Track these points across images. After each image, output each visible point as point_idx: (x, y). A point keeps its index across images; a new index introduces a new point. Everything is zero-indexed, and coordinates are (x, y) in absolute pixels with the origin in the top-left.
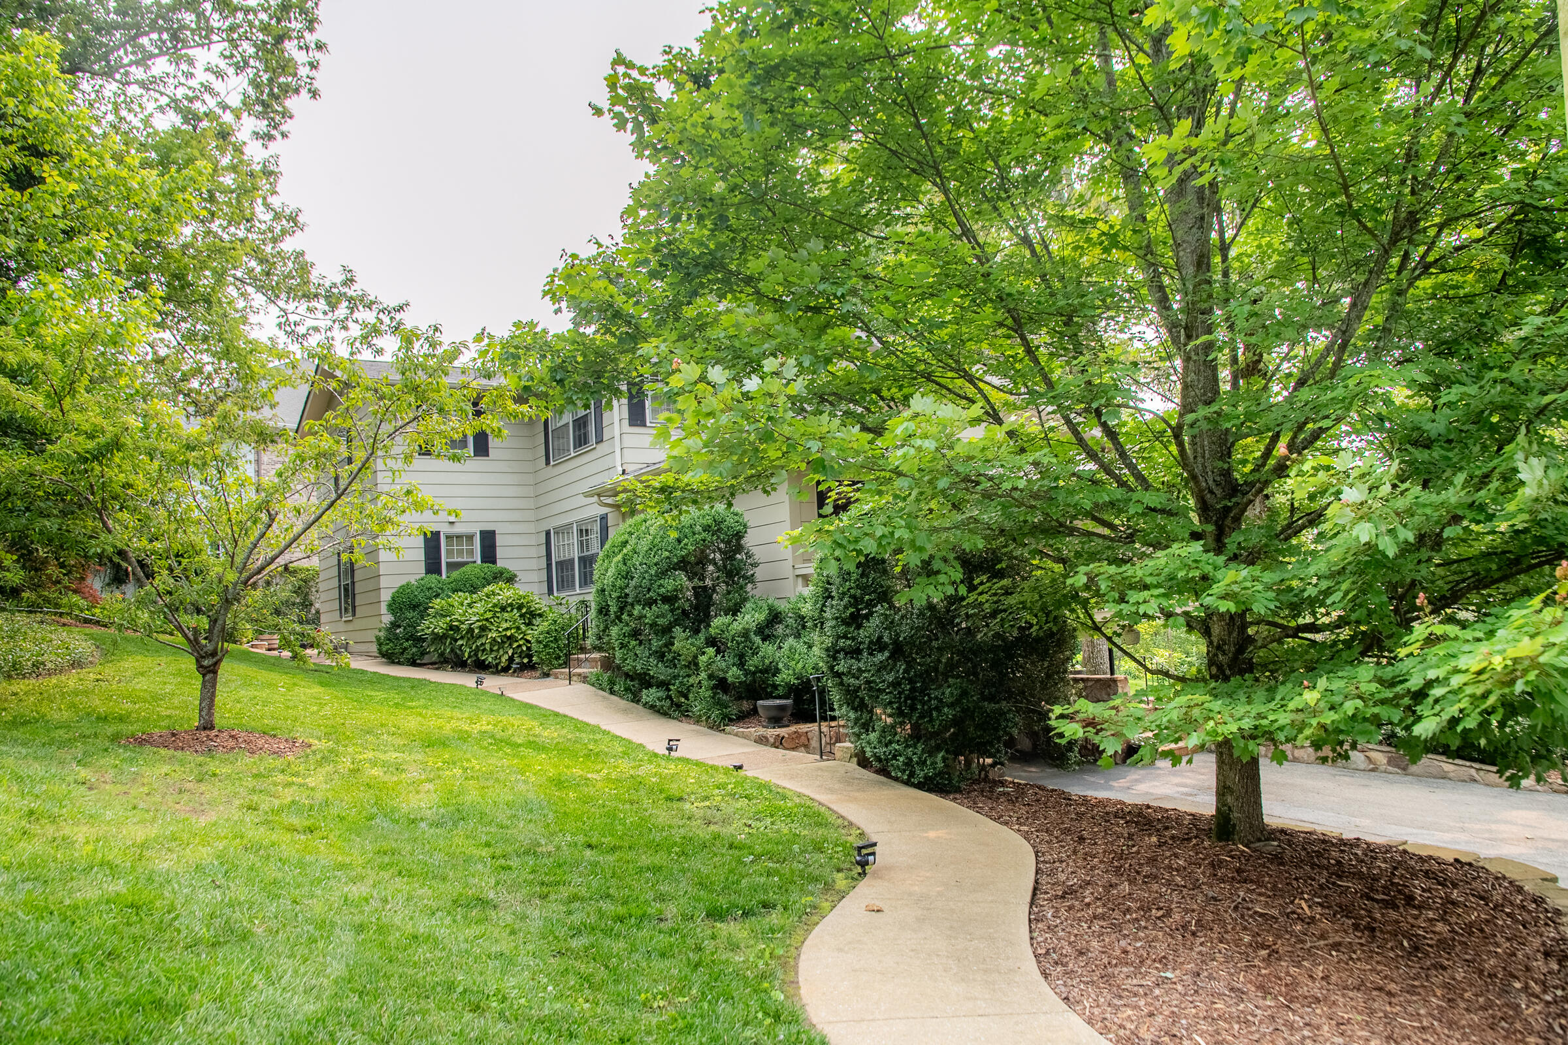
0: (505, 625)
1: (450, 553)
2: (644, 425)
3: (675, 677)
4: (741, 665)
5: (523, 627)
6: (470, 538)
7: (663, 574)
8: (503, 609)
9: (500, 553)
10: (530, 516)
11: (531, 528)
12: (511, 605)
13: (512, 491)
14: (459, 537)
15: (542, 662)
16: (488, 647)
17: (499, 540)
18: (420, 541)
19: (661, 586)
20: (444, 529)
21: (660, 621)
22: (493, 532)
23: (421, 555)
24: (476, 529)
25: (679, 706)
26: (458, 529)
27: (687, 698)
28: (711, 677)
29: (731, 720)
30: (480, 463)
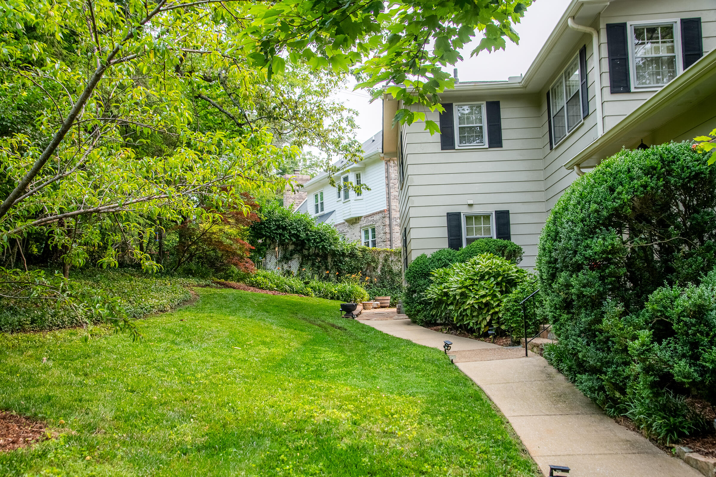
0: (482, 292)
1: (469, 230)
2: (627, 90)
3: (609, 363)
4: (694, 358)
5: (498, 294)
6: (487, 217)
7: (591, 232)
8: (482, 278)
9: (513, 230)
10: (541, 196)
11: (542, 207)
12: (488, 273)
13: (523, 176)
14: (477, 217)
15: (511, 330)
16: (468, 312)
17: (513, 219)
18: (444, 222)
19: (588, 247)
20: (464, 211)
21: (587, 291)
22: (507, 213)
23: (444, 233)
24: (491, 210)
25: (615, 401)
26: (476, 210)
27: (624, 393)
28: (648, 370)
29: (681, 435)
30: (495, 154)
